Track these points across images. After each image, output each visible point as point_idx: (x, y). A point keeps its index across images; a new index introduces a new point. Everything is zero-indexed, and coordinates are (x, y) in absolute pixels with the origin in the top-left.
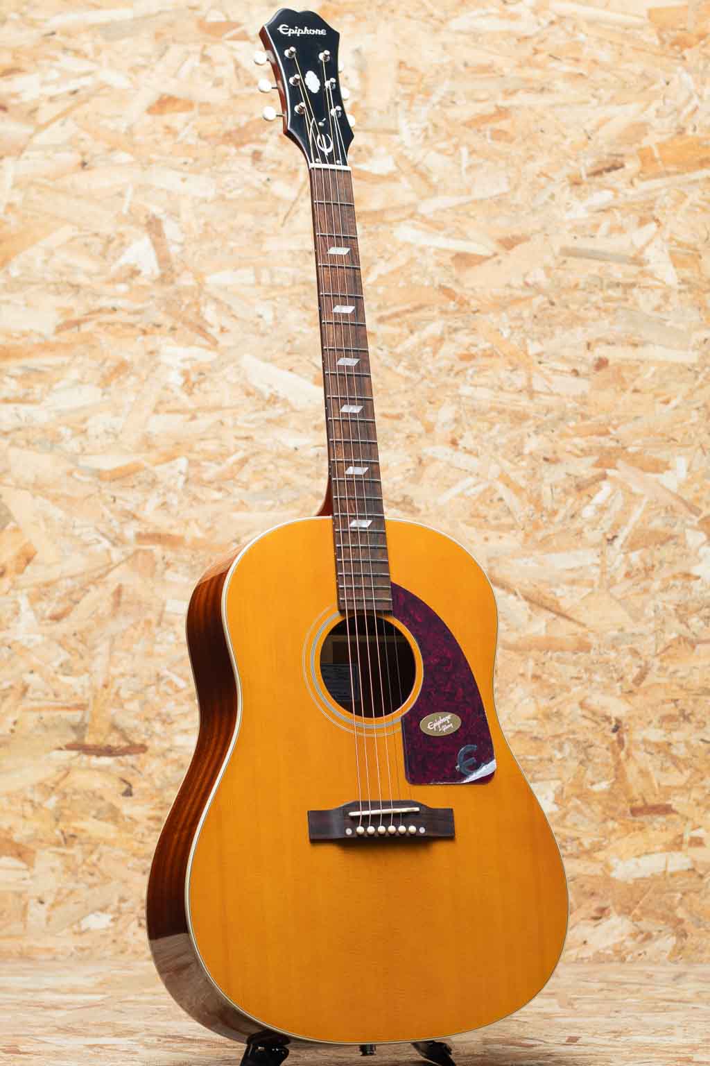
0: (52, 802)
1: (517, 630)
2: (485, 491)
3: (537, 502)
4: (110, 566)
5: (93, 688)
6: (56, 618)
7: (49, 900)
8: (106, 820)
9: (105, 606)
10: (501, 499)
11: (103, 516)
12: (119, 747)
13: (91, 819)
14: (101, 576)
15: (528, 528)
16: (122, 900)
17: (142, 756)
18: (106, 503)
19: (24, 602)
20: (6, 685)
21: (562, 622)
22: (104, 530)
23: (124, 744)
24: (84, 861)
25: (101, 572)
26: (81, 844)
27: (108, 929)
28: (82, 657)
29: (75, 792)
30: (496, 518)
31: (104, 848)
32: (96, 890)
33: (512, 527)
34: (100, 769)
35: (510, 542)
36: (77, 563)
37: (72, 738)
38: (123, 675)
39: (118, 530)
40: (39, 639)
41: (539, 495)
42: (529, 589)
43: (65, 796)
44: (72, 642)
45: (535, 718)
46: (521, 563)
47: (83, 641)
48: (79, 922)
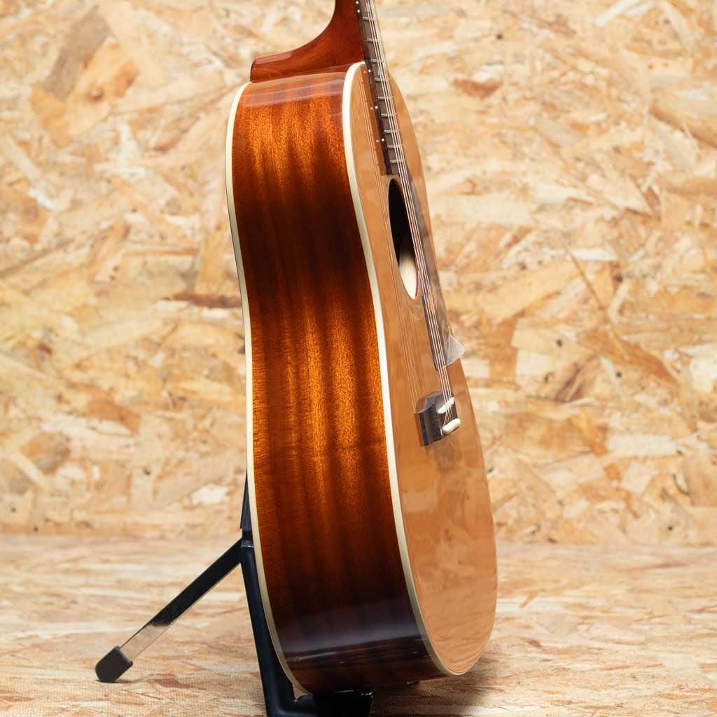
0: (158, 359)
1: (683, 171)
2: (650, 11)
3: (707, 25)
4: (223, 92)
5: (205, 230)
6: (162, 149)
7: (156, 470)
8: (219, 381)
10: (667, 22)
11: (215, 32)
12: (234, 297)
13: (203, 380)
14: (213, 102)
15: (699, 55)
18: (218, 17)
19: (125, 131)
20: (105, 225)
22: (215, 48)
24: (195, 428)
25: (213, 96)
26: (192, 407)
27: (222, 503)
28: (191, 195)
29: (185, 348)
30: (662, 42)
31: (218, 414)
32: (209, 460)
33: (678, 54)
34: (213, 323)
35: (677, 70)
36: (185, 86)
37: (180, 287)
39: (231, 49)
40: (141, 172)
41: (711, 17)
42: (698, 125)
43: (172, 352)
44: (180, 178)
45: (703, 271)
46: (689, 94)
47: (192, 176)
48: (189, 496)
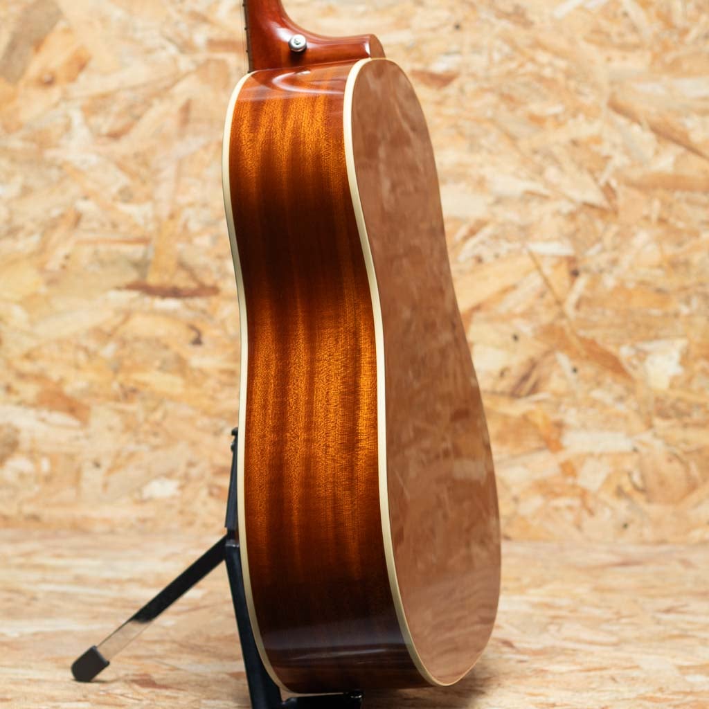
0: (109, 350)
1: (641, 165)
3: (666, 19)
4: (177, 78)
5: (157, 219)
6: (115, 136)
7: (106, 463)
8: (172, 372)
9: (171, 124)
10: (626, 14)
11: (169, 17)
12: (187, 288)
13: (155, 371)
14: (167, 89)
15: (657, 49)
16: (191, 464)
17: (214, 299)
19: (77, 117)
20: (55, 213)
21: (693, 159)
22: (168, 31)
23: (193, 285)
24: (146, 420)
25: (166, 83)
26: (143, 399)
27: (173, 497)
28: (144, 182)
29: (137, 339)
30: (621, 35)
31: (170, 406)
32: (160, 452)
33: (636, 47)
34: (167, 315)
35: (636, 63)
36: (138, 73)
37: (133, 276)
38: (191, 205)
39: (186, 35)
40: (93, 159)
41: (669, 11)
42: (656, 119)
43: (123, 343)
44: (133, 165)
45: (660, 266)
46: (648, 88)
47: (145, 164)
48: (139, 490)
